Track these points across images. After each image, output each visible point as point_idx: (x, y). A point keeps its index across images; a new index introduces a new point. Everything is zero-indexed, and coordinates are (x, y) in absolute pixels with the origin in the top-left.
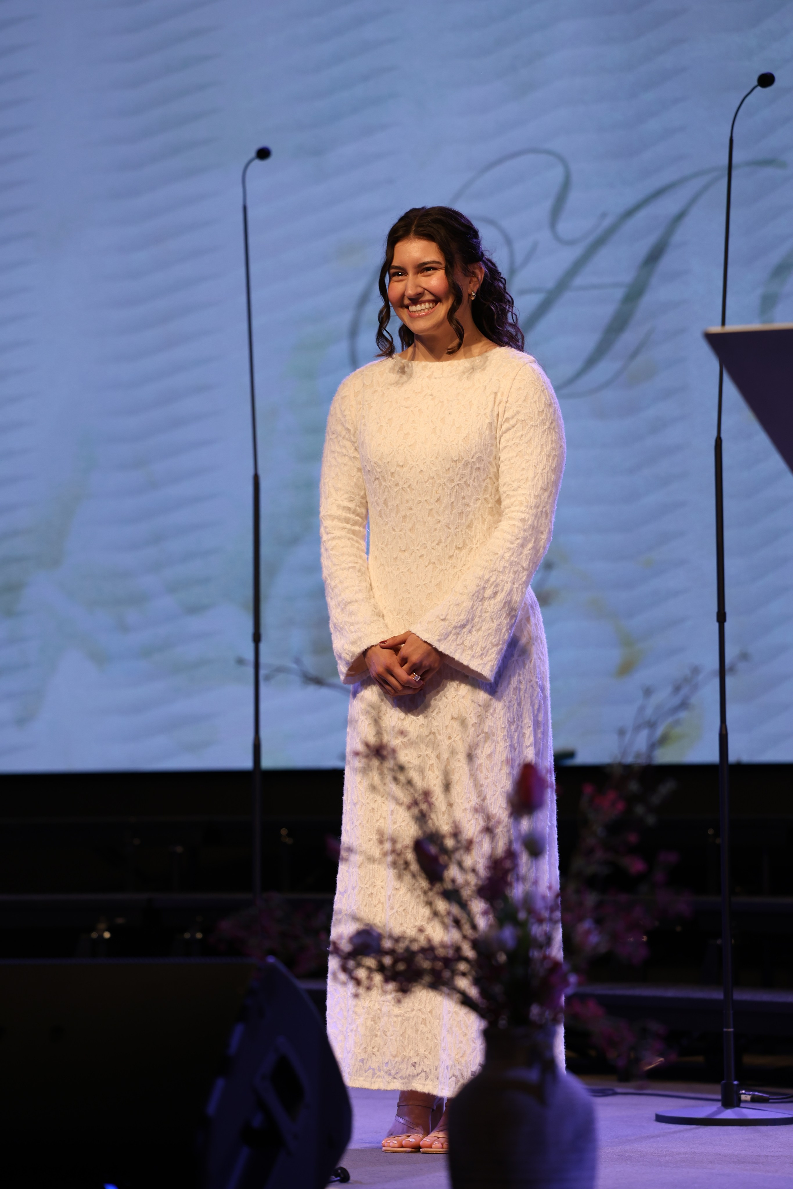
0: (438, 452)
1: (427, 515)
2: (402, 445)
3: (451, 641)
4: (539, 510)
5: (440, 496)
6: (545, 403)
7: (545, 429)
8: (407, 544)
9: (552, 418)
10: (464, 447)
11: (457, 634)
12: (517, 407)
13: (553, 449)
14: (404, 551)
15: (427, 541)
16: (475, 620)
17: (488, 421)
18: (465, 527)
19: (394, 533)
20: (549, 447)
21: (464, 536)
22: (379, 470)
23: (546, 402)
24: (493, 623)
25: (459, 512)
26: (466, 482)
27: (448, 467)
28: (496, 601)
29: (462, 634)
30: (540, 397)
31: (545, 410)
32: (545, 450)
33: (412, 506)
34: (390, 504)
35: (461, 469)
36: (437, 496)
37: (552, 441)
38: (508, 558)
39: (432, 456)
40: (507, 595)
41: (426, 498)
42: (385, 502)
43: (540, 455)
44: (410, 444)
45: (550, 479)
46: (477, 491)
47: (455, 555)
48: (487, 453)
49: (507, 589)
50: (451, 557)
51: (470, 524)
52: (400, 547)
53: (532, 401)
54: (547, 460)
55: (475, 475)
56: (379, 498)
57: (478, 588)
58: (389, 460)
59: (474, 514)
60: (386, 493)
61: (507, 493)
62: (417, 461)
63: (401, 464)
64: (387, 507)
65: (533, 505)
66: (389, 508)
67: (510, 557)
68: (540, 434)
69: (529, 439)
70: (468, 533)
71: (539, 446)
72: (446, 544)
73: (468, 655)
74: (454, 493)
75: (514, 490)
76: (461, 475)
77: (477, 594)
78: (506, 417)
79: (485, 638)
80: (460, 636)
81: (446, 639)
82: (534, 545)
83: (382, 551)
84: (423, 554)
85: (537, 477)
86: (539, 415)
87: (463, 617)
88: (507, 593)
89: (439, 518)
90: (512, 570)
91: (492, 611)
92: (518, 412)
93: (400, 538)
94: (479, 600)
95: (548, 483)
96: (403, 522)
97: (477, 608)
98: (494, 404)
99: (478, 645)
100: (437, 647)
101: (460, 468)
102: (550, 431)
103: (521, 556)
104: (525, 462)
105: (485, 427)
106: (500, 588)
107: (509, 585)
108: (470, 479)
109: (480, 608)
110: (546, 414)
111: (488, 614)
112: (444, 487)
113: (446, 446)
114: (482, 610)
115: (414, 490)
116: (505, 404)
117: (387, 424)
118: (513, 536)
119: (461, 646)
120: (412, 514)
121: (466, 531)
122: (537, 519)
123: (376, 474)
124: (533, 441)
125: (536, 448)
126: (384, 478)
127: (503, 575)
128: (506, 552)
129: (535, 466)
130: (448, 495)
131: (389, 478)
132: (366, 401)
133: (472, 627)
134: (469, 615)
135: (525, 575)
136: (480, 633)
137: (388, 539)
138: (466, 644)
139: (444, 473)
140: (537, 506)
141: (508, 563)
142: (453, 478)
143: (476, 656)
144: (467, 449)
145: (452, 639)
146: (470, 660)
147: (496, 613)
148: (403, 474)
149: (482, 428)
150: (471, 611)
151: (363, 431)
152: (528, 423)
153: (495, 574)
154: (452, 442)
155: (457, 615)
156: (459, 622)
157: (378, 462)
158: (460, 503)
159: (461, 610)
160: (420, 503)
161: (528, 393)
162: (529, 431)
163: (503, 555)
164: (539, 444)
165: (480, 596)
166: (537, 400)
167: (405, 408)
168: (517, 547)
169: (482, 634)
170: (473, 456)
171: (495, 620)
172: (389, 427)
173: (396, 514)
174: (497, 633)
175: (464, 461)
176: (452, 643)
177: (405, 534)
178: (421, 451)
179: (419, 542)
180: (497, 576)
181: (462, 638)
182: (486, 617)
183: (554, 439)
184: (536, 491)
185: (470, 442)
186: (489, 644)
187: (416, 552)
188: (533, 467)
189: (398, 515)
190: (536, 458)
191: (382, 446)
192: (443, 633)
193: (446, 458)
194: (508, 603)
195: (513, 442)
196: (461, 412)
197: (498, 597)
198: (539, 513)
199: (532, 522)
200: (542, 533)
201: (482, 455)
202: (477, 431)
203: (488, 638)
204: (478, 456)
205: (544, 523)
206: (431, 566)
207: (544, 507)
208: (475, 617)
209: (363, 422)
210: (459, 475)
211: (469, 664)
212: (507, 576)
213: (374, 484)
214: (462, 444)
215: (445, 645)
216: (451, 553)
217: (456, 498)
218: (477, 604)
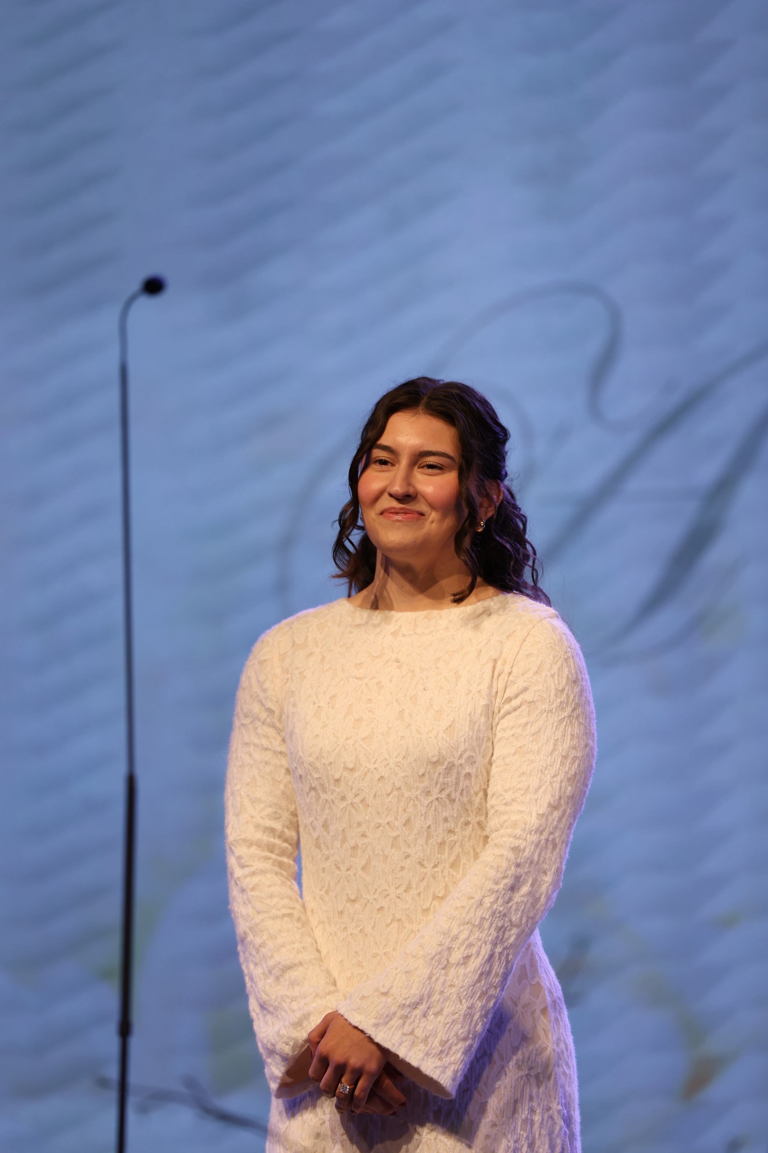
0: (407, 749)
1: (390, 846)
2: (351, 737)
3: (394, 1028)
4: (543, 837)
5: (410, 816)
6: (568, 678)
7: (563, 716)
8: (358, 890)
9: (576, 701)
10: (446, 741)
11: (405, 1017)
12: (524, 681)
13: (574, 748)
14: (354, 901)
15: (389, 886)
16: (434, 997)
17: (483, 702)
18: (447, 865)
19: (338, 872)
20: (567, 743)
21: (446, 879)
22: (316, 776)
23: (570, 677)
24: (462, 1005)
25: (439, 841)
26: (449, 795)
27: (422, 771)
28: (468, 970)
29: (412, 1018)
30: (560, 669)
31: (567, 688)
32: (560, 748)
33: (367, 831)
34: (332, 828)
35: (442, 776)
36: (406, 816)
37: (572, 735)
38: (489, 905)
39: (399, 755)
40: (485, 962)
41: (388, 820)
43: (551, 755)
44: (363, 736)
45: (565, 792)
46: (467, 810)
47: (432, 909)
48: (482, 751)
49: (486, 952)
50: (426, 911)
51: (455, 860)
52: (347, 895)
53: (548, 673)
54: (562, 764)
55: (463, 785)
57: (440, 949)
58: (331, 760)
59: (462, 845)
60: (327, 811)
61: (496, 808)
62: (375, 763)
63: (351, 766)
64: (328, 833)
65: (534, 828)
66: (331, 834)
67: (492, 903)
68: (555, 724)
69: (537, 730)
70: (453, 875)
71: (552, 741)
72: (418, 891)
73: (420, 1050)
74: (432, 812)
75: (506, 804)
76: (441, 785)
77: (438, 957)
78: (506, 696)
79: (448, 1026)
80: (409, 1021)
81: (387, 1024)
82: (530, 889)
83: (320, 901)
84: (382, 905)
85: (543, 788)
86: (556, 695)
87: (415, 991)
88: (485, 959)
89: (409, 851)
90: (494, 925)
91: (461, 985)
92: (525, 689)
93: (348, 881)
94: (442, 966)
95: (560, 798)
96: (351, 856)
97: (437, 979)
98: (493, 677)
99: (435, 1036)
100: (373, 1037)
101: (440, 773)
102: (571, 722)
103: (510, 904)
104: (527, 763)
105: (479, 711)
106: (474, 950)
107: (489, 947)
108: (456, 790)
109: (442, 979)
110: (567, 694)
111: (454, 990)
112: (416, 802)
113: (419, 740)
114: (444, 982)
115: (369, 807)
116: (506, 678)
117: (329, 703)
118: (499, 873)
119: (410, 1036)
120: (366, 844)
121: (449, 872)
122: (539, 850)
123: (312, 782)
124: (542, 734)
125: (546, 744)
126: (323, 788)
127: (480, 930)
128: (486, 896)
129: (541, 770)
130: (421, 815)
131: (332, 788)
132: (297, 668)
133: (429, 1008)
134: (424, 989)
135: (513, 934)
136: (440, 1018)
137: (329, 882)
138: (417, 1035)
139: (416, 780)
140: (540, 830)
141: (489, 913)
142: (430, 788)
143: (431, 1053)
144: (452, 745)
145: (396, 1025)
146: (423, 1059)
147: (466, 988)
148: (353, 782)
149: (474, 713)
150: (427, 983)
151: (293, 713)
152: (538, 706)
153: (468, 928)
154: (428, 733)
155: (406, 988)
156: (407, 998)
157: (315, 762)
158: (440, 828)
159: (412, 982)
160: (379, 827)
161: (542, 661)
162: (538, 718)
163: (482, 900)
164: (551, 739)
165: (442, 960)
166: (557, 673)
167: (356, 680)
168: (503, 889)
169: (442, 1021)
170: (460, 756)
171: (464, 1001)
172: (331, 709)
173: (341, 844)
174: (466, 1020)
175: (446, 763)
176: (396, 1031)
177: (355, 875)
178: (380, 747)
179: (377, 888)
180: (471, 932)
181: (412, 1024)
182: (450, 994)
183: (577, 733)
184: (540, 808)
185: (456, 734)
186: (452, 1038)
187: (372, 903)
188: (538, 771)
189: (345, 846)
190: (544, 758)
191: (320, 738)
192: (382, 1015)
193: (419, 758)
194: (484, 976)
195: (512, 732)
196: (441, 688)
197: (471, 963)
198: (542, 841)
199: (530, 854)
200: (545, 873)
201: (474, 754)
202: (466, 718)
203: (452, 1027)
204: (467, 756)
205: (550, 858)
206: (395, 924)
207: (551, 833)
208: (433, 993)
209: (292, 700)
210: (439, 785)
211: (421, 1066)
212: (486, 932)
213: (308, 796)
214: (443, 737)
215: (384, 1033)
216: (426, 905)
217: (433, 820)
218: (437, 973)
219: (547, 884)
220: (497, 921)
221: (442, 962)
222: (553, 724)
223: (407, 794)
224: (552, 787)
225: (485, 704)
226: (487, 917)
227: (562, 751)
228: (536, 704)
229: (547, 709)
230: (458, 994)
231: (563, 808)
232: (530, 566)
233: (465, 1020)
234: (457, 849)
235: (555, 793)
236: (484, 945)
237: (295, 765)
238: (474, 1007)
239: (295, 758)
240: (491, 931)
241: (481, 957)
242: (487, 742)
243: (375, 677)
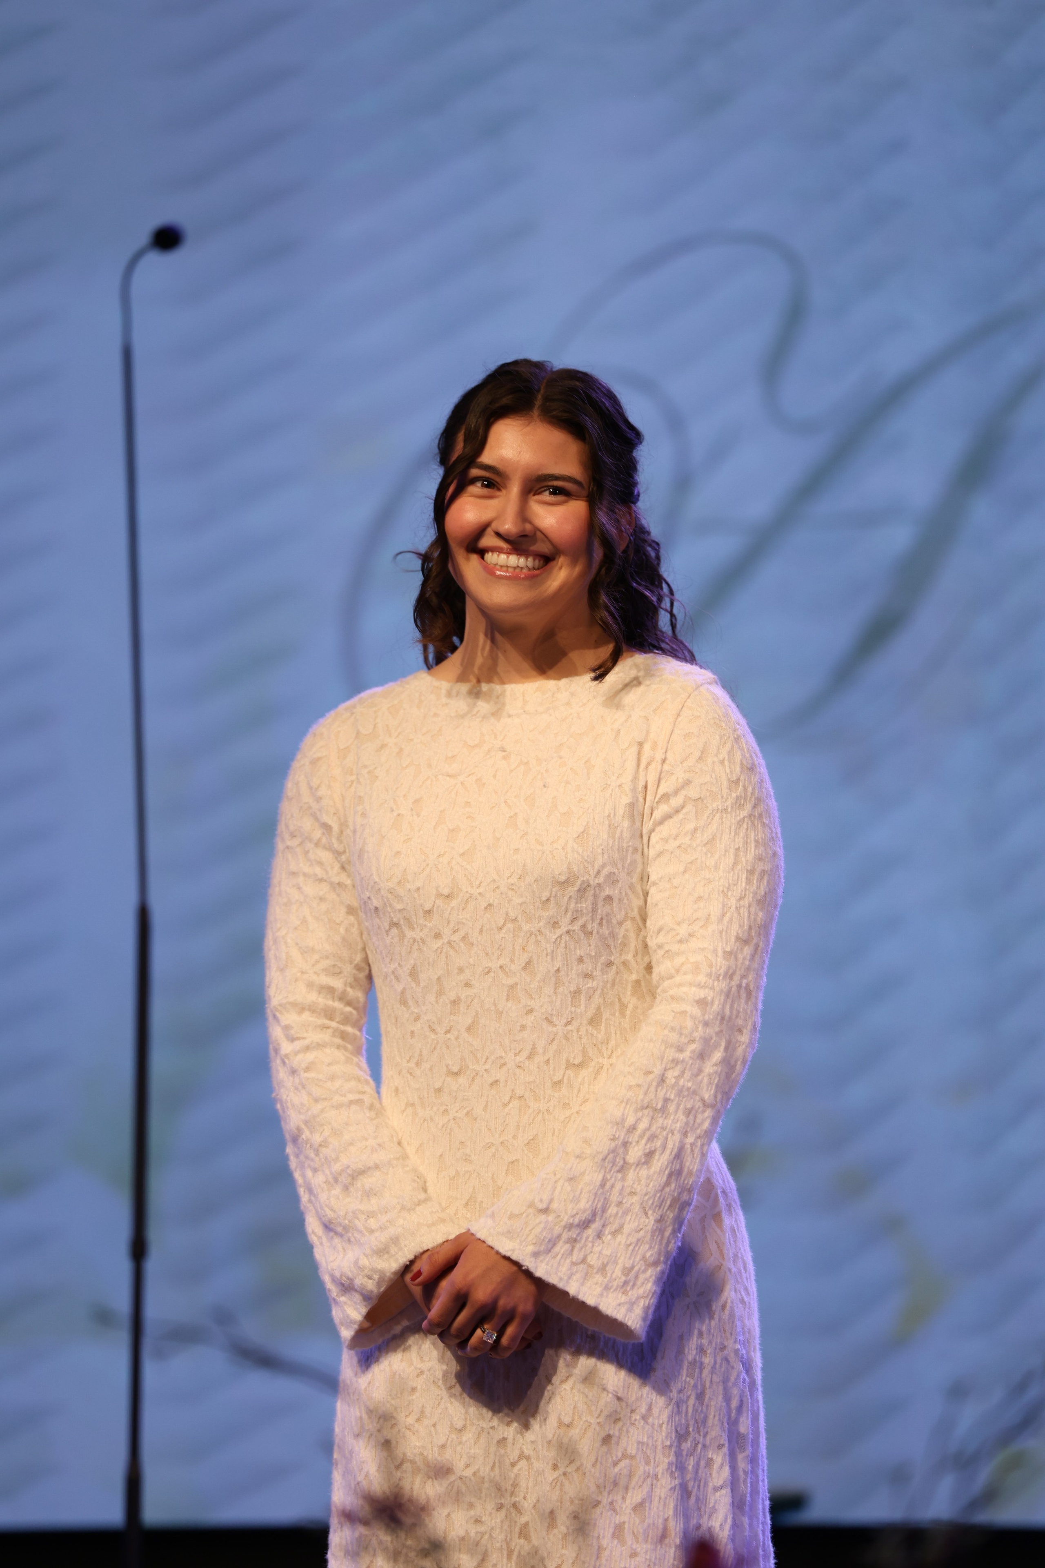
0: (524, 866)
1: (505, 998)
2: (445, 852)
3: (559, 1256)
4: (733, 983)
5: (531, 957)
6: (742, 764)
7: (742, 816)
8: (463, 1059)
9: (756, 795)
10: (578, 853)
11: (573, 1241)
12: (685, 772)
13: (760, 859)
14: (456, 1074)
15: (506, 1052)
16: (610, 1211)
17: (626, 800)
18: (585, 1022)
19: (433, 1036)
20: (752, 852)
21: (584, 1041)
22: (399, 907)
23: (745, 762)
24: (648, 1217)
25: (572, 989)
26: (584, 926)
27: (545, 895)
28: (653, 1170)
29: (583, 1241)
30: (731, 752)
31: (742, 778)
32: (743, 860)
33: (472, 978)
34: (423, 976)
35: (573, 901)
36: (525, 957)
37: (757, 841)
38: (673, 1080)
39: (512, 874)
40: (674, 1158)
41: (501, 962)
42: (414, 974)
43: (733, 870)
44: (461, 851)
45: (755, 920)
46: (608, 946)
47: (565, 1081)
48: (626, 866)
49: (674, 1145)
50: (558, 1083)
51: (595, 1014)
52: (447, 1066)
53: (716, 759)
54: (749, 881)
55: (602, 911)
56: (399, 965)
57: (613, 1144)
58: (419, 884)
59: (603, 995)
60: (415, 954)
61: (667, 948)
62: (479, 887)
63: (446, 892)
64: (418, 984)
65: (722, 971)
66: (422, 984)
67: (678, 1078)
68: (733, 827)
69: (711, 837)
70: (592, 1035)
71: (732, 851)
72: (546, 1058)
73: (597, 1284)
74: (561, 950)
75: (681, 941)
76: (573, 913)
77: (611, 1156)
78: (661, 791)
79: (631, 1248)
80: (578, 1246)
81: (550, 1251)
82: (724, 1054)
83: (409, 1076)
84: (497, 1078)
85: (728, 915)
86: (730, 788)
87: (584, 1204)
88: (673, 1154)
89: (531, 1003)
90: (682, 1107)
91: (644, 1192)
92: (687, 783)
93: (448, 1047)
94: (617, 1168)
95: (750, 928)
96: (451, 1013)
97: (613, 1186)
98: (638, 765)
99: (616, 1262)
100: (532, 1269)
101: (570, 897)
102: (753, 824)
103: (700, 1078)
104: (702, 883)
105: (620, 812)
106: (658, 1143)
107: (677, 1137)
108: (593, 920)
109: (618, 1186)
110: (744, 786)
111: (635, 1199)
112: (539, 938)
113: (541, 853)
114: (622, 1189)
115: (474, 946)
116: (659, 767)
117: (412, 810)
118: (683, 1037)
119: (582, 1266)
120: (471, 996)
121: (587, 1030)
122: (730, 1001)
123: (392, 915)
124: (718, 842)
125: (725, 855)
126: (409, 922)
127: (664, 1116)
128: (669, 1069)
129: (723, 891)
130: (547, 955)
131: (421, 922)
132: (365, 767)
133: (603, 1226)
134: (596, 1201)
135: (707, 1118)
136: (619, 1238)
137: (420, 1049)
138: (591, 1263)
139: (538, 908)
140: (730, 974)
141: (674, 1091)
142: (557, 918)
143: (612, 1286)
144: (586, 858)
145: (562, 1251)
146: (601, 1295)
147: (651, 1195)
148: (450, 914)
149: (615, 815)
150: (599, 1193)
151: (362, 825)
152: (708, 805)
153: (648, 1113)
154: (552, 843)
155: (571, 1201)
156: (575, 1215)
157: (396, 888)
158: (574, 972)
159: (579, 1192)
160: (489, 972)
161: (706, 743)
162: (709, 820)
163: (663, 1075)
164: (730, 848)
165: (617, 1160)
166: (727, 758)
167: (448, 778)
168: (690, 1057)
169: (623, 1241)
170: (598, 873)
171: (650, 1212)
172: (415, 817)
173: (437, 997)
174: (655, 1238)
175: (579, 882)
176: (563, 1260)
177: (457, 1038)
178: (486, 865)
179: (489, 1055)
180: (652, 1118)
181: (584, 1249)
182: (631, 1205)
183: (762, 838)
184: (727, 944)
185: (590, 843)
186: (638, 1263)
187: (482, 1076)
188: (719, 893)
189: (441, 1000)
190: (725, 875)
191: (402, 855)
192: (543, 1240)
193: (541, 876)
194: (673, 1178)
195: (677, 843)
196: (568, 782)
197: (655, 1161)
198: (733, 989)
199: (720, 1007)
200: (740, 1031)
201: (616, 871)
202: (603, 822)
203: (637, 1249)
204: (607, 873)
205: (745, 1010)
206: (515, 1103)
207: (743, 977)
208: (608, 1206)
209: (360, 808)
210: (569, 914)
211: (599, 1304)
212: (672, 1118)
213: (388, 934)
214: (573, 848)
215: (547, 1264)
216: (558, 1077)
217: (563, 961)
218: (611, 1177)
219: (744, 1046)
220: (685, 1102)
221: (617, 1163)
222: (730, 827)
223: (526, 927)
224: (739, 914)
225: (628, 802)
226: (672, 1097)
227: (746, 864)
228: (705, 801)
229: (720, 807)
230: (642, 1204)
231: (754, 941)
232: (666, 610)
233: (653, 1239)
234: (597, 999)
235: (744, 923)
236: (670, 1135)
237: (368, 894)
238: (664, 1219)
239: (368, 885)
240: (678, 1115)
241: (668, 1152)
242: (633, 853)
243: (474, 773)
